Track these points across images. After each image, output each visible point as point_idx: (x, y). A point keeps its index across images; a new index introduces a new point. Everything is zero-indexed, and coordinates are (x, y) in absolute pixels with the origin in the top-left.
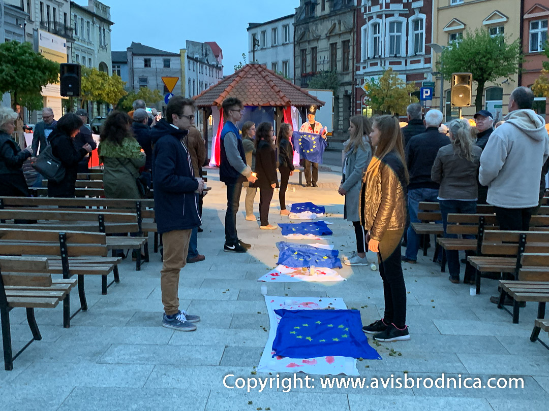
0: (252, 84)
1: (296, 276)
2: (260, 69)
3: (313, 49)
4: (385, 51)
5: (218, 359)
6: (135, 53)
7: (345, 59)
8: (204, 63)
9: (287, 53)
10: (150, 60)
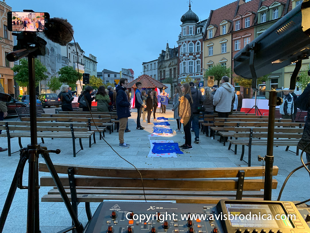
0: (144, 81)
1: (159, 135)
2: (147, 76)
3: (164, 70)
4: (187, 71)
5: (136, 154)
6: (105, 72)
7: (175, 74)
8: (128, 76)
9: (156, 72)
10: (110, 75)
